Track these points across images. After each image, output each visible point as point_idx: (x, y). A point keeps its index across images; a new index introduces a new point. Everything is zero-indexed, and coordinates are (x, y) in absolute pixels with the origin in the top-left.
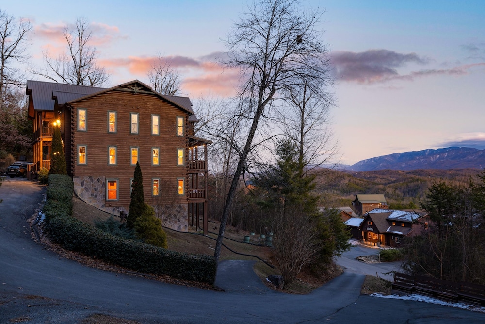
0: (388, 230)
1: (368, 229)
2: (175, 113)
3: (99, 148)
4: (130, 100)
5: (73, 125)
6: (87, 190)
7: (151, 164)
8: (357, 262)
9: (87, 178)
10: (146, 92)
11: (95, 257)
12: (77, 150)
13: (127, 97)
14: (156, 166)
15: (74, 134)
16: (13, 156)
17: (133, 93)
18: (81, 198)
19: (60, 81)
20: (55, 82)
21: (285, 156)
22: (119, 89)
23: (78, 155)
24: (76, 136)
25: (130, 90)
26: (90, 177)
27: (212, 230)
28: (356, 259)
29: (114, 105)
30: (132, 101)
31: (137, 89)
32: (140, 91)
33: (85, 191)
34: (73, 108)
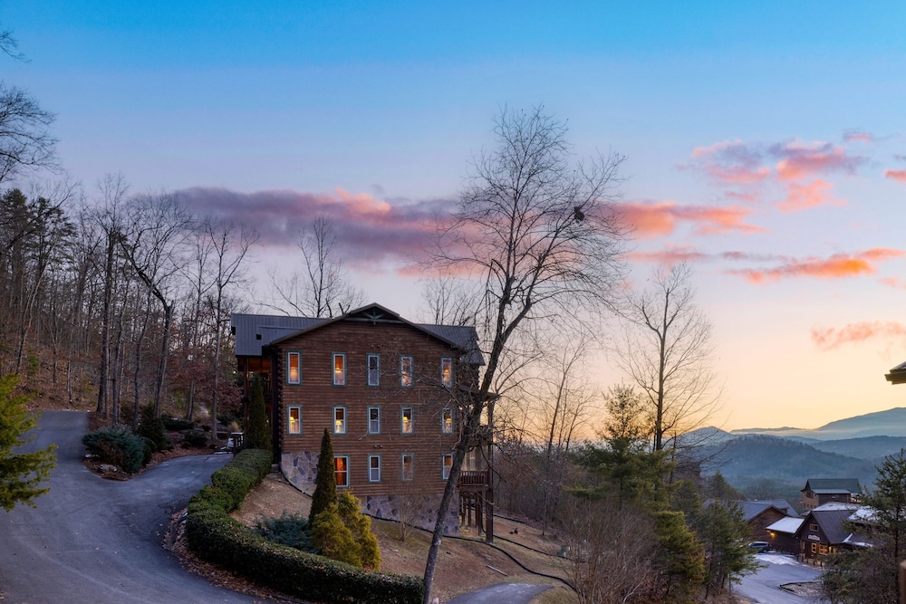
0: (846, 541)
1: (810, 537)
2: (438, 352)
3: (319, 409)
4: (366, 335)
5: (280, 375)
6: (302, 473)
7: (399, 433)
8: (782, 593)
9: (301, 455)
10: (391, 321)
11: (235, 572)
12: (287, 413)
13: (361, 331)
14: (407, 436)
15: (282, 389)
16: (239, 424)
17: (370, 324)
18: (294, 484)
19: (293, 313)
20: (286, 315)
21: (621, 415)
22: (348, 319)
23: (288, 420)
24: (286, 392)
25: (366, 320)
26: (306, 453)
27: (505, 535)
28: (781, 587)
29: (341, 343)
30: (371, 335)
31: (375, 319)
32: (381, 321)
33: (299, 474)
34: (280, 351)
